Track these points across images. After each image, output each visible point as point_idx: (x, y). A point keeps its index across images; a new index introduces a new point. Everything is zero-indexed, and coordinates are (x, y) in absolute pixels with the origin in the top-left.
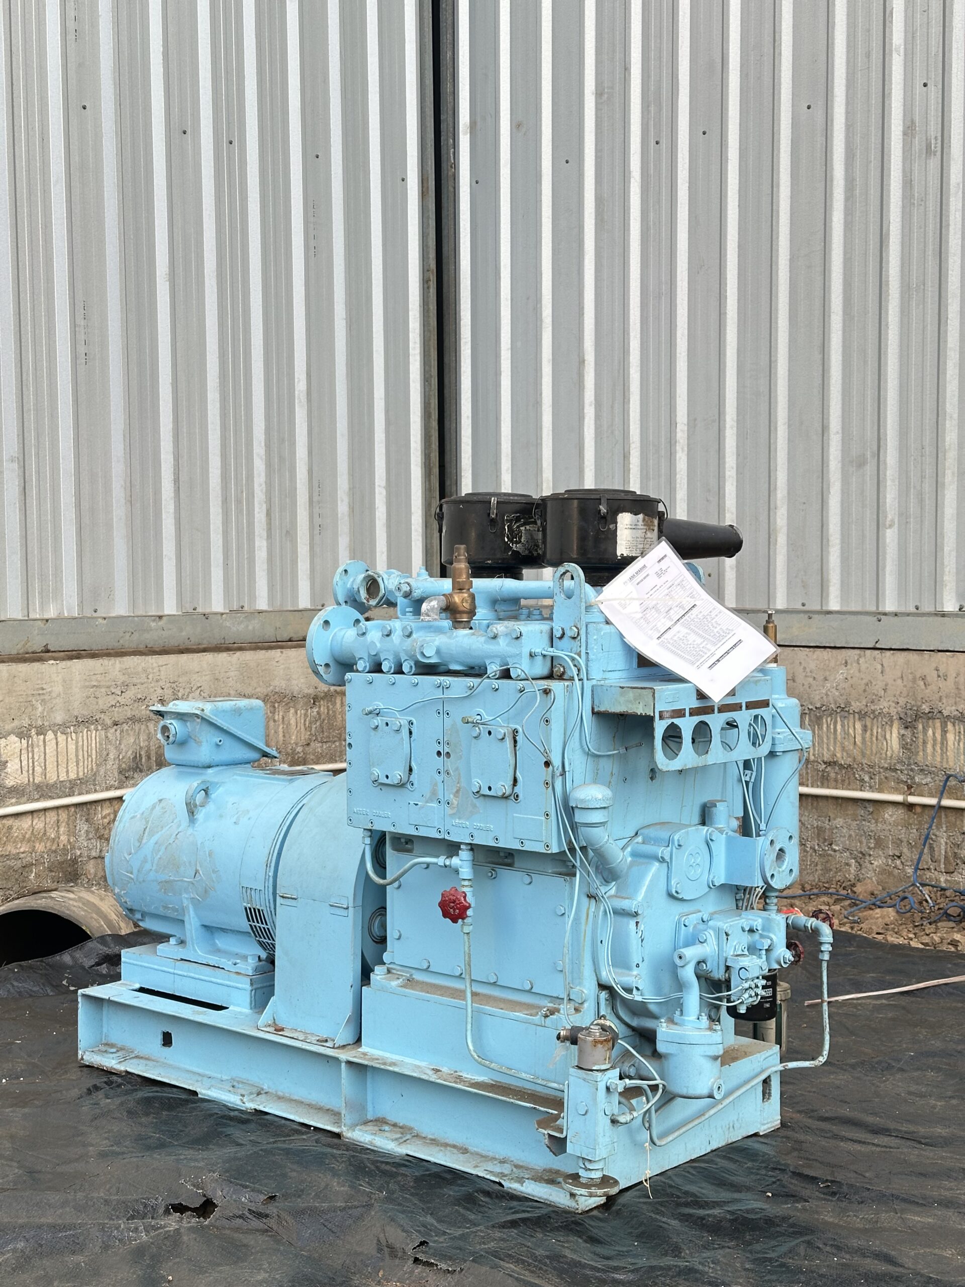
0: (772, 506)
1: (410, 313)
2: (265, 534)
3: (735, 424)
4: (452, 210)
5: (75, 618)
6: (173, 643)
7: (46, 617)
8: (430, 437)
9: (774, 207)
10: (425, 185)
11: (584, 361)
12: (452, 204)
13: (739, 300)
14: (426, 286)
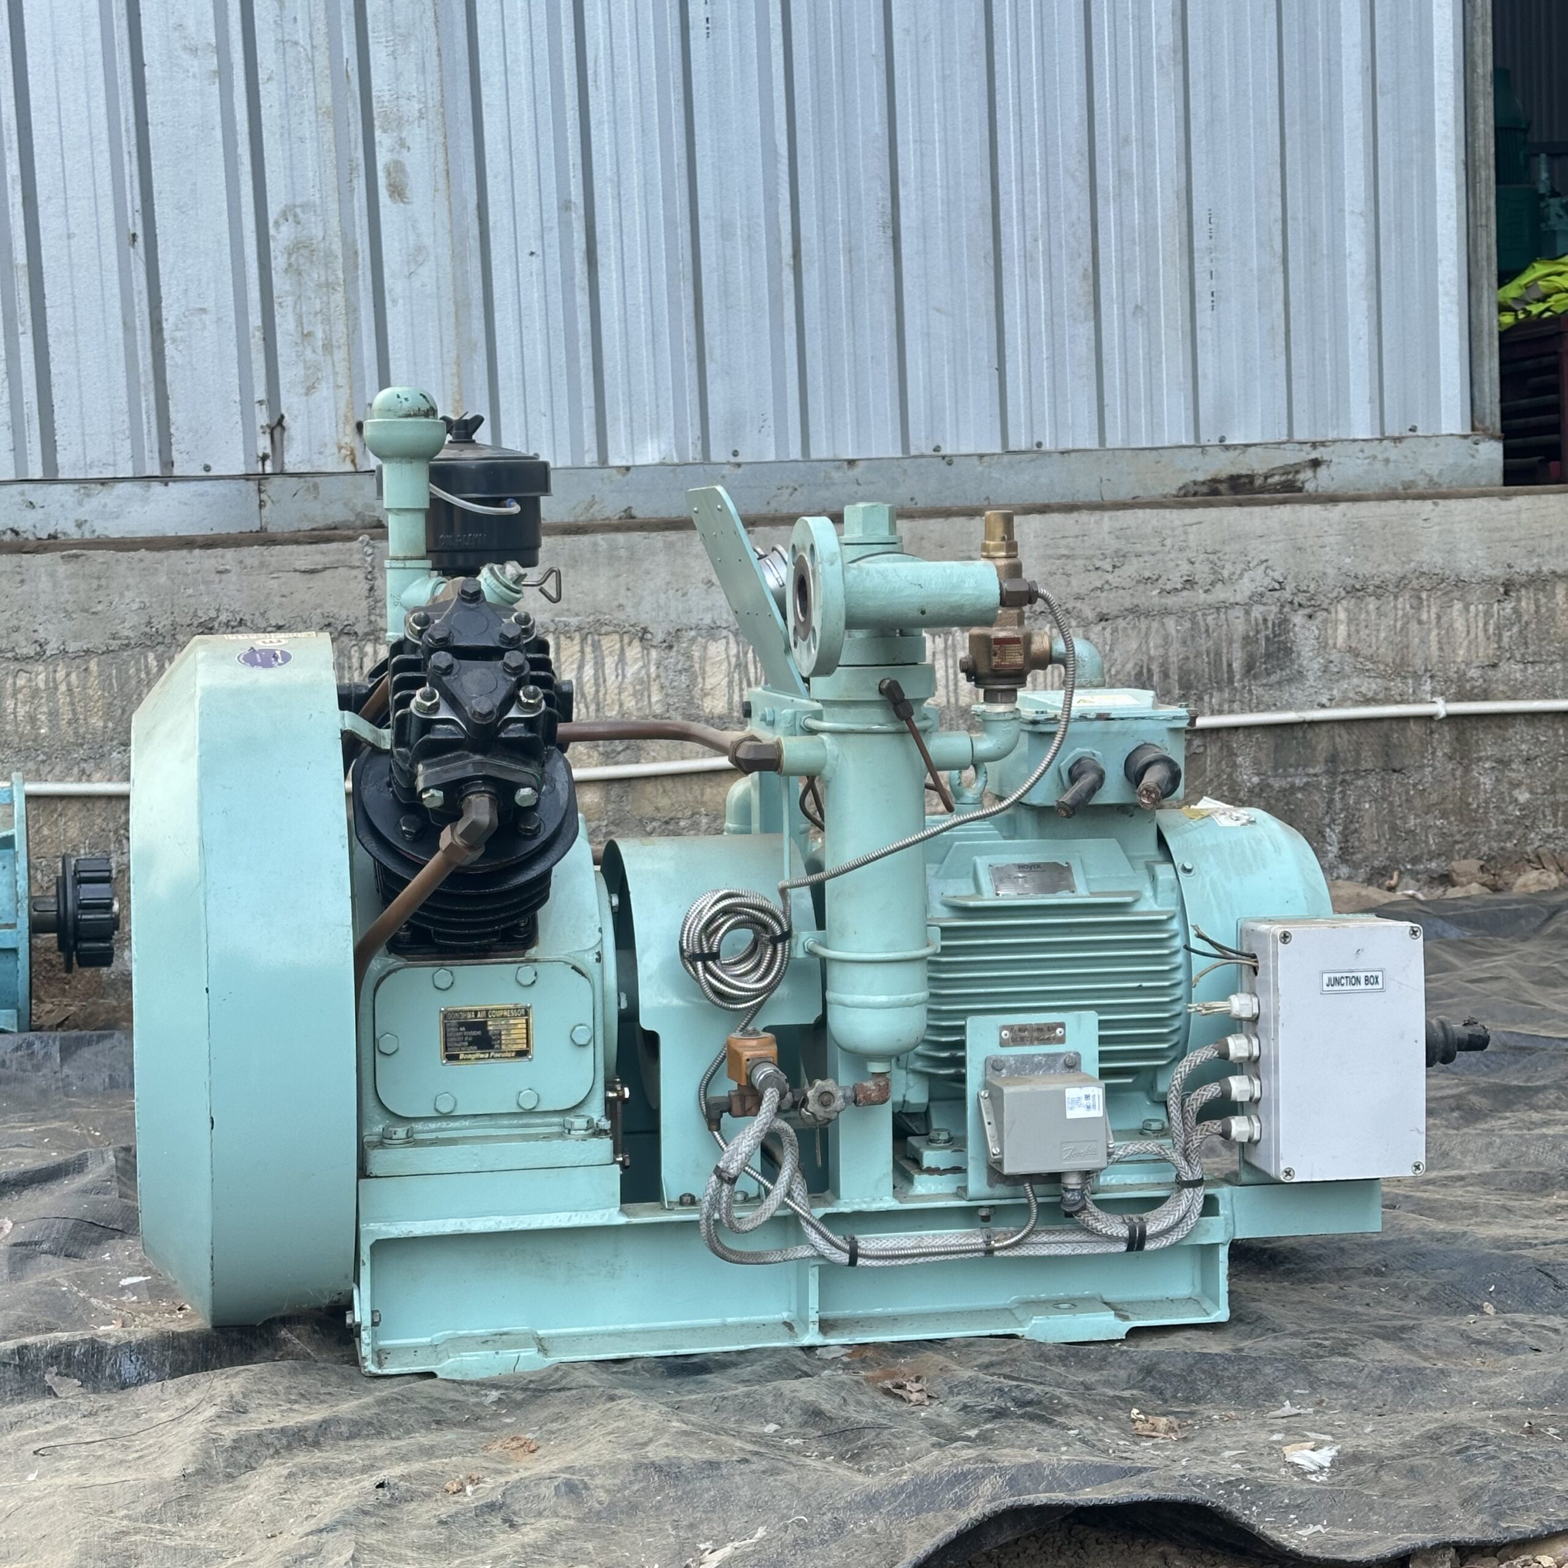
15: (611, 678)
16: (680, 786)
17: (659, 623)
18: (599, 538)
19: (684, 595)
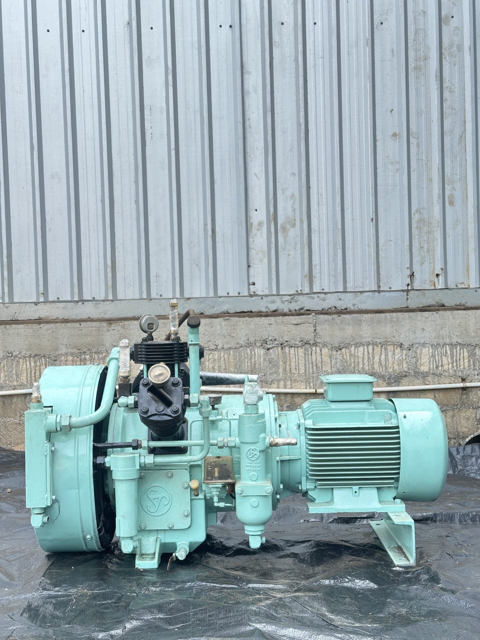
15: (390, 359)
17: (406, 342)
18: (388, 315)
19: (415, 333)
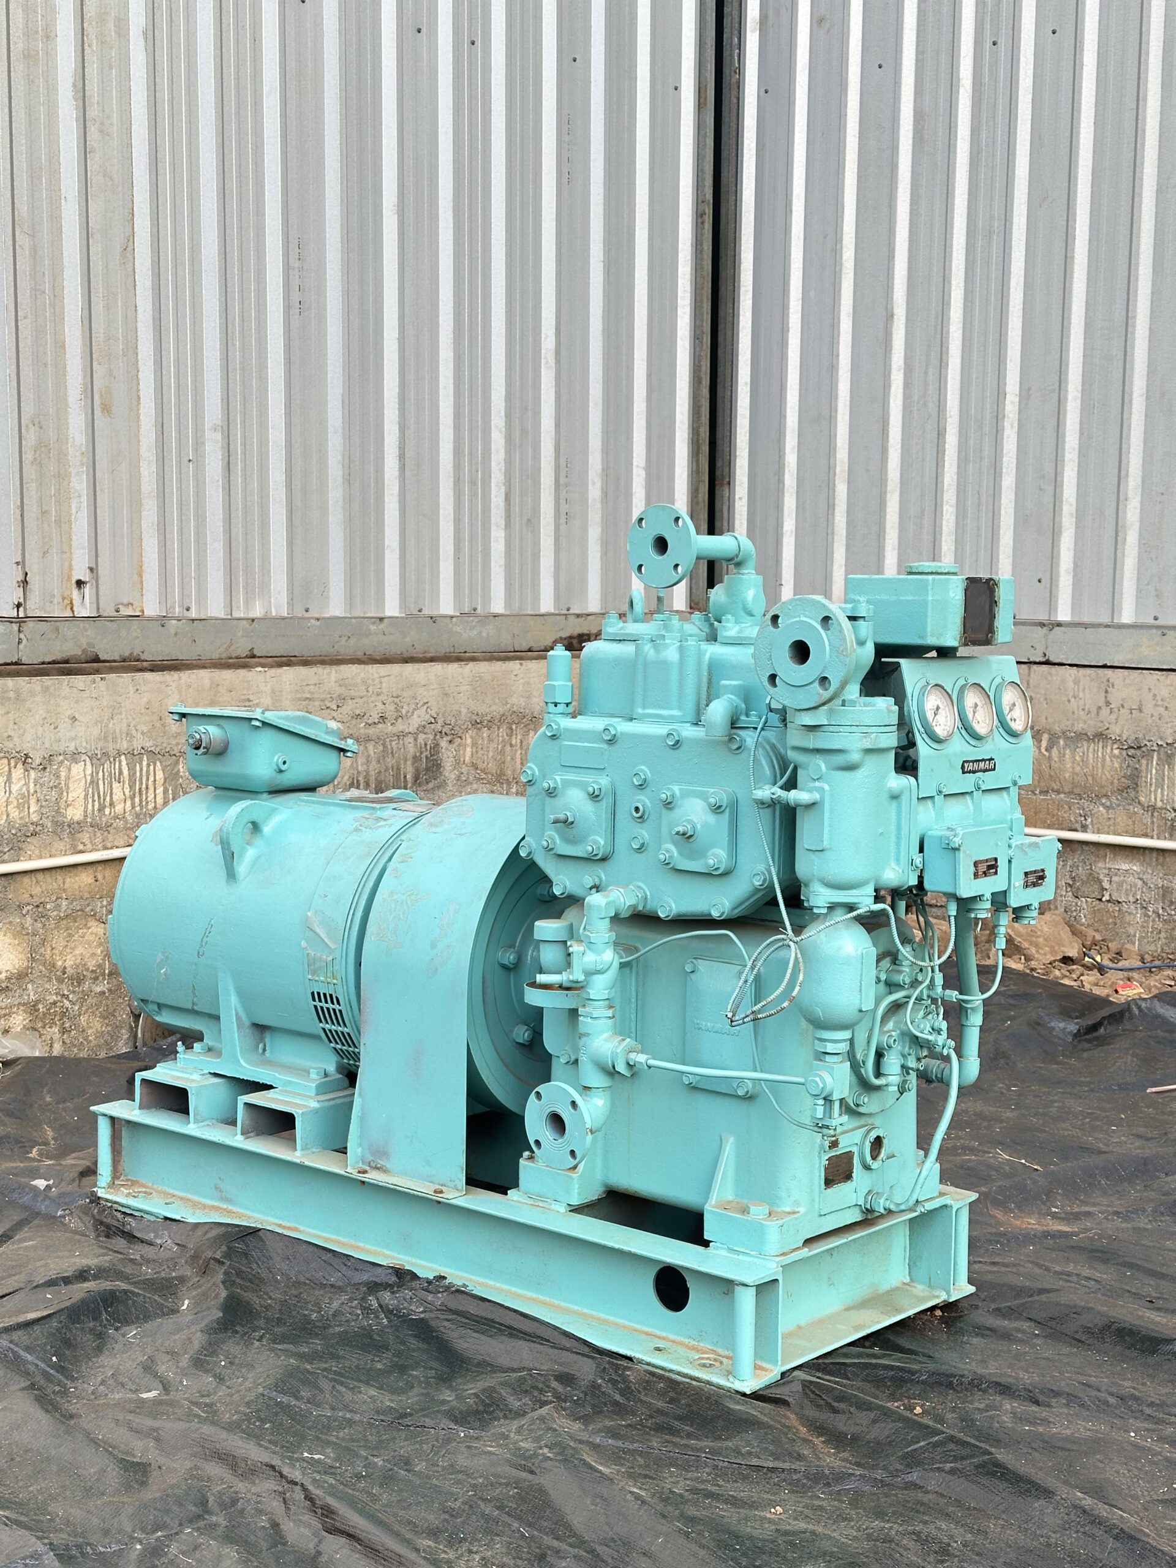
0: (1121, 498)
1: (680, 255)
2: (502, 522)
3: (1079, 395)
4: (735, 126)
5: (284, 618)
6: (395, 650)
7: (252, 615)
8: (699, 407)
9: (1140, 125)
10: (702, 95)
11: (892, 315)
12: (734, 118)
13: (1090, 240)
14: (700, 220)
15: (1, 794)
16: (48, 877)
17: (37, 750)
19: (56, 728)
